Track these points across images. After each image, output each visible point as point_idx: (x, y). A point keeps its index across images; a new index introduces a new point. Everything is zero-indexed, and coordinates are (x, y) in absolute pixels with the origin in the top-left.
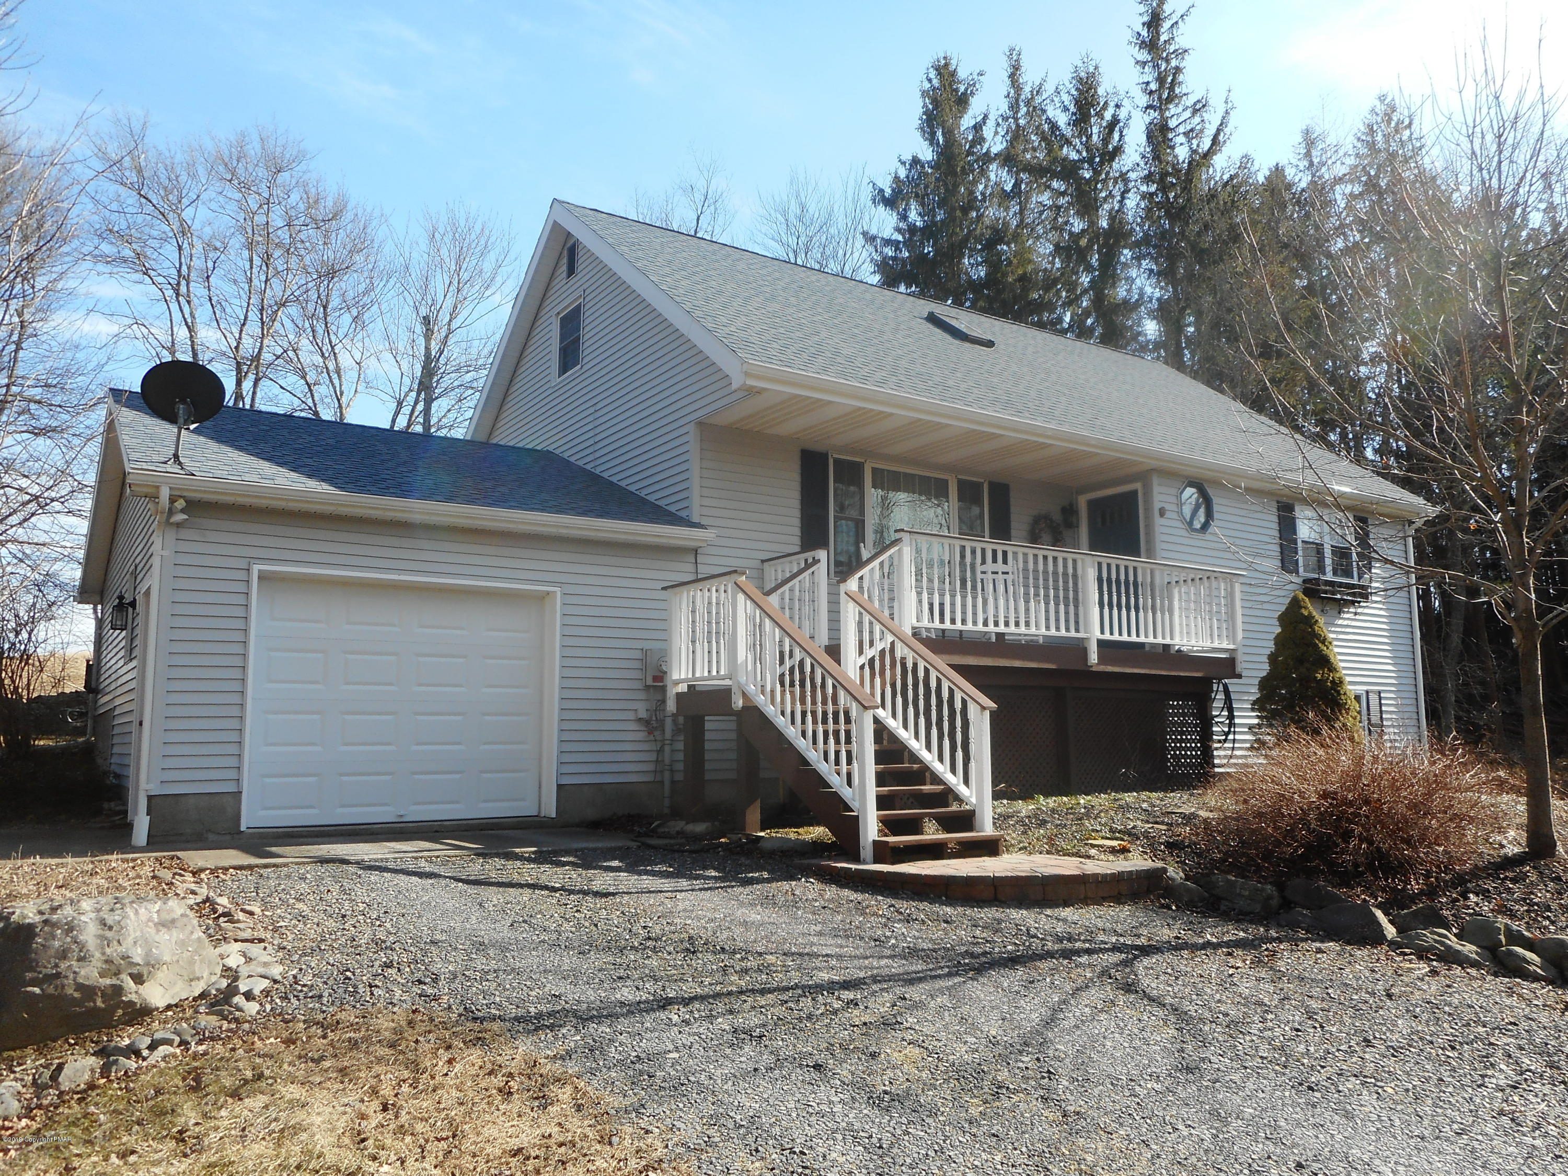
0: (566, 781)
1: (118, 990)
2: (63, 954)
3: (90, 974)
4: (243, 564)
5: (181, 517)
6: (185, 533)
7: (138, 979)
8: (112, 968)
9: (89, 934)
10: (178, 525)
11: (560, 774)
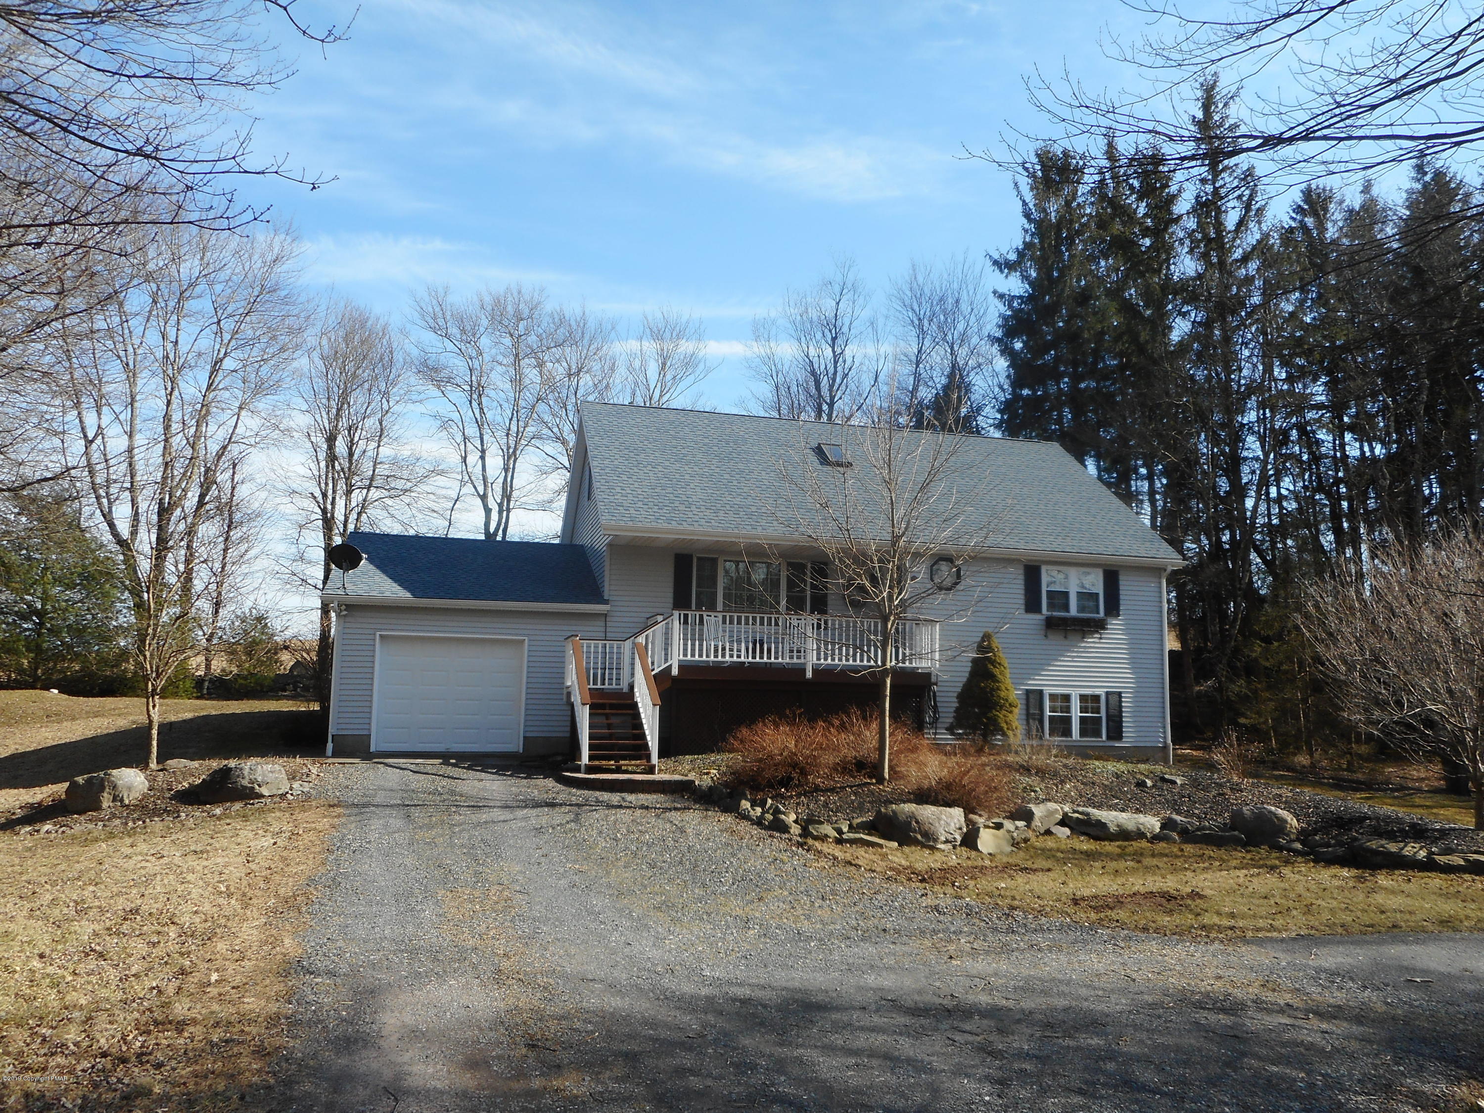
0: (528, 735)
1: (253, 788)
2: (238, 776)
3: (245, 782)
4: (371, 632)
5: (344, 613)
6: (348, 619)
7: (259, 786)
8: (252, 782)
9: (246, 772)
10: (345, 616)
11: (525, 731)
